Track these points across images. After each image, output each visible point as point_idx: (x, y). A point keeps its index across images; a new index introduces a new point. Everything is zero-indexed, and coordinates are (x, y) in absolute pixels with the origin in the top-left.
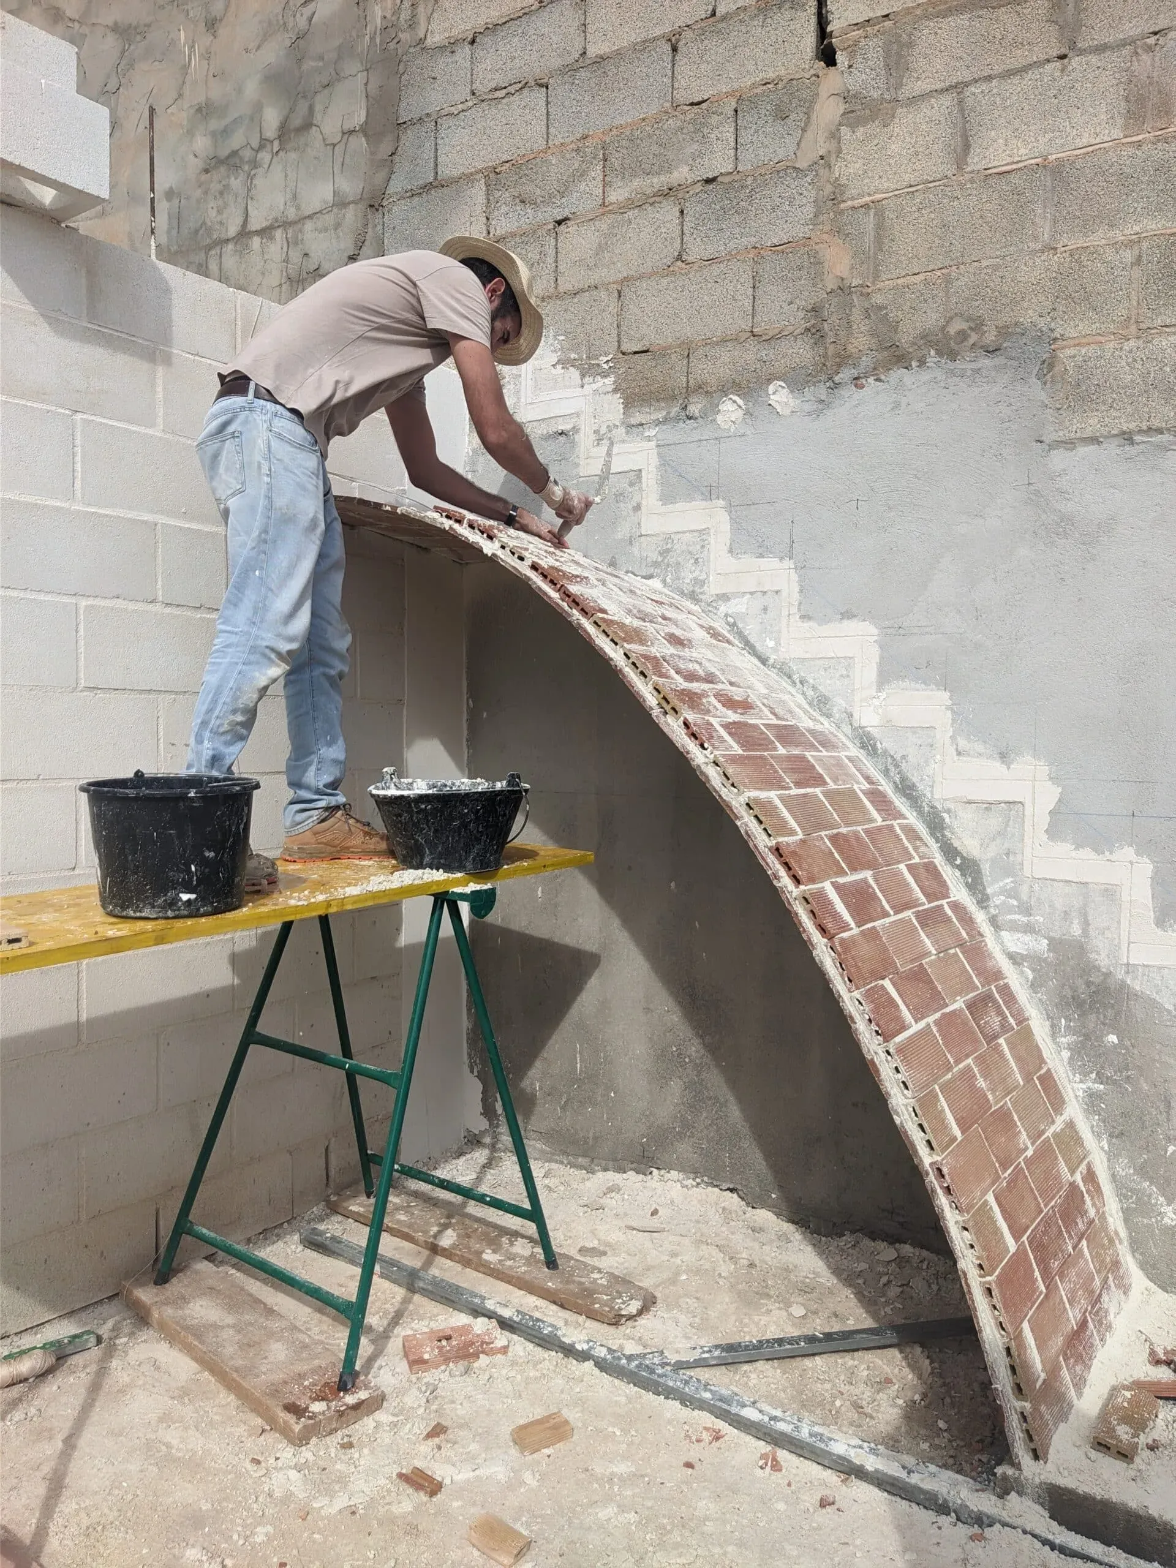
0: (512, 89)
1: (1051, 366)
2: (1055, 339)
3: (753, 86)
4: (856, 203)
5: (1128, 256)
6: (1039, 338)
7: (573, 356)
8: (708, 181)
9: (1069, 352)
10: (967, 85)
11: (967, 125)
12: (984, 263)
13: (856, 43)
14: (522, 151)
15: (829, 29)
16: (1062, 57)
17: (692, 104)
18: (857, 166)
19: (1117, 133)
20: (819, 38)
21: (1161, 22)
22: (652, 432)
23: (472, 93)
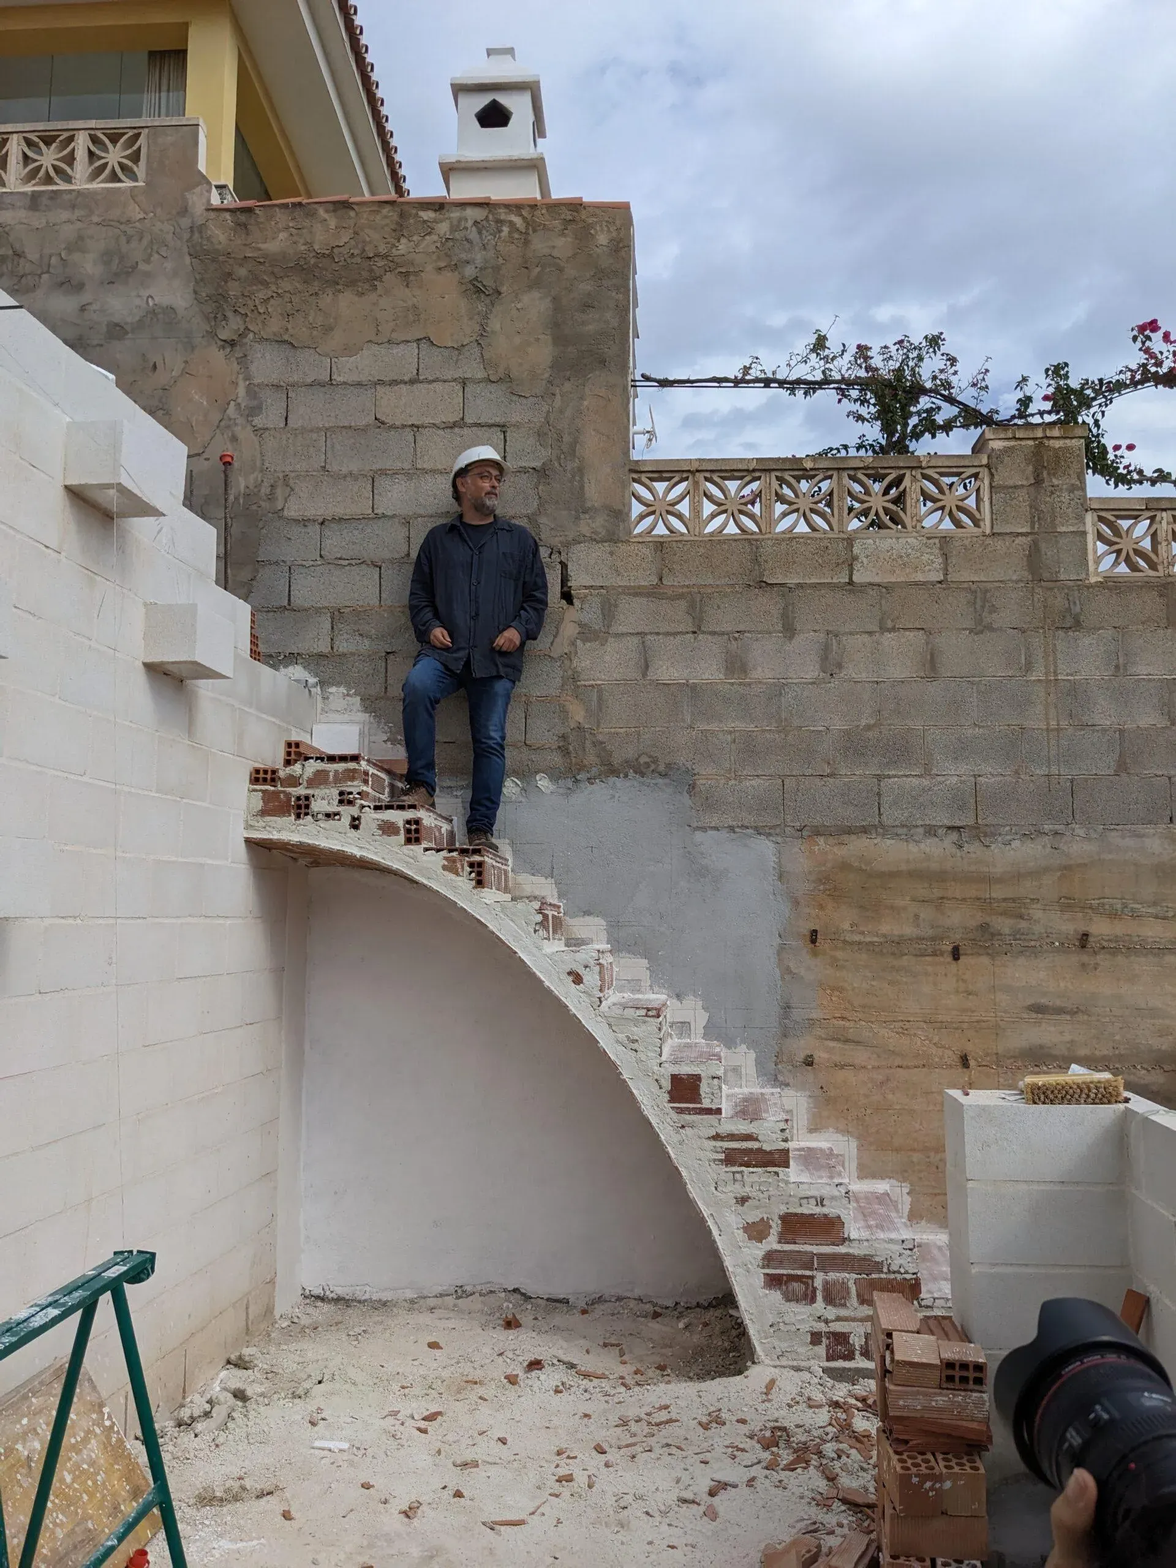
0: (353, 562)
1: (694, 788)
2: (695, 774)
4: (587, 683)
5: (729, 738)
6: (687, 771)
9: (704, 782)
10: (646, 634)
11: (647, 655)
12: (658, 729)
13: (586, 597)
14: (360, 603)
15: (569, 584)
16: (694, 632)
18: (587, 663)
19: (722, 676)
20: (562, 587)
21: (741, 627)
22: (459, 793)
23: (321, 556)
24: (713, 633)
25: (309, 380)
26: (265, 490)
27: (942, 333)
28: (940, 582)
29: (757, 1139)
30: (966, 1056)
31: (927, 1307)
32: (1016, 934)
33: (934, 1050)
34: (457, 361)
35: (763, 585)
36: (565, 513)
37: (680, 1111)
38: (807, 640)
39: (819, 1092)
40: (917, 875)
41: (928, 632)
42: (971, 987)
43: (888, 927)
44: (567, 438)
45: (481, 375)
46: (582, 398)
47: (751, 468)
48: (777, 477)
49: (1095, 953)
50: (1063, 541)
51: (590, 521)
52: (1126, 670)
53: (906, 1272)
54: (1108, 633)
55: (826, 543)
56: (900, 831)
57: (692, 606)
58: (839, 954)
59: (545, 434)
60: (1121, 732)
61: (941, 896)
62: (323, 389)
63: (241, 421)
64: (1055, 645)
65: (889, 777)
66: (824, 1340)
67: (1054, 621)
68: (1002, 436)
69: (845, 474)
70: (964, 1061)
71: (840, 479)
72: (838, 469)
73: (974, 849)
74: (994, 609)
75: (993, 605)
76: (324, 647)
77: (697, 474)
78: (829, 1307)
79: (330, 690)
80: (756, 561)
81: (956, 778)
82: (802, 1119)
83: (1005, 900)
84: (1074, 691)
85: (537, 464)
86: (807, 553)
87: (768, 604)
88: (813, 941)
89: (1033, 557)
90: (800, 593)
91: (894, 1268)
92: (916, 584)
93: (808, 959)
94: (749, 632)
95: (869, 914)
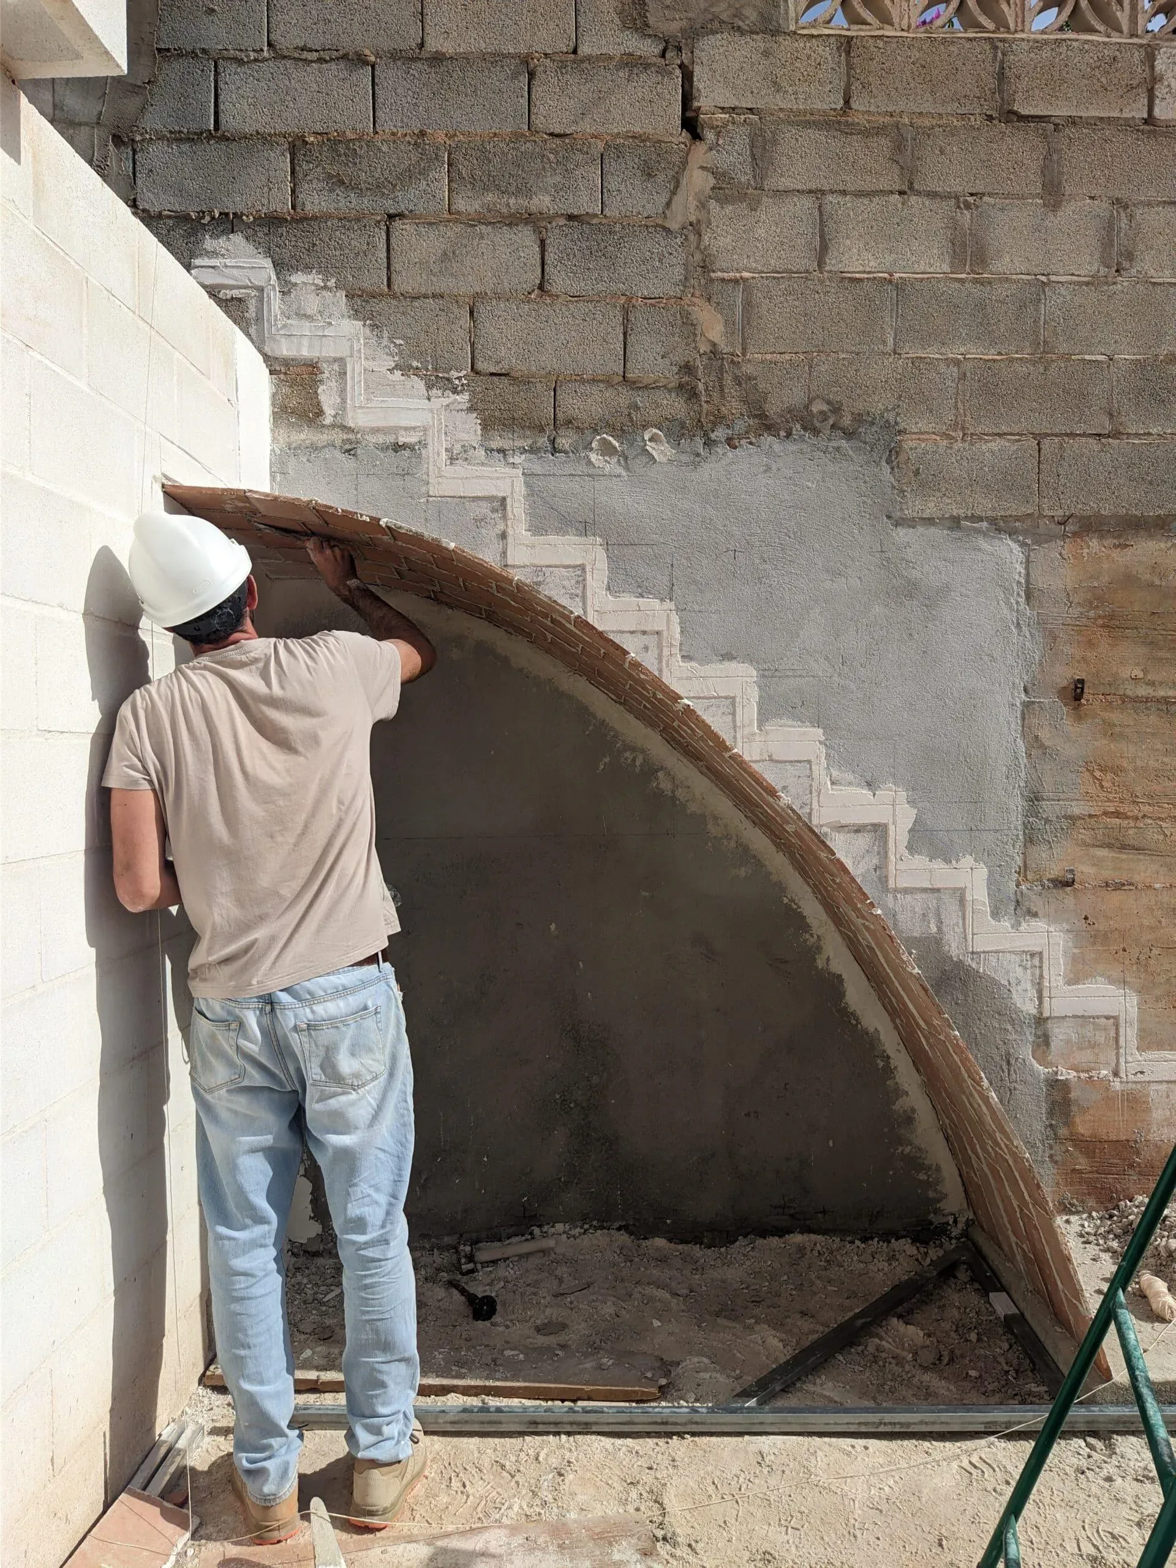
0: (326, 55)
1: (897, 454)
2: (900, 432)
3: (620, 135)
4: (726, 276)
5: (956, 372)
6: (888, 427)
7: (415, 364)
8: (571, 217)
9: (914, 444)
10: (825, 193)
11: (826, 229)
12: (842, 356)
13: (722, 125)
14: (340, 127)
15: (696, 104)
16: (903, 193)
17: (552, 134)
18: (728, 240)
19: (946, 268)
20: (684, 109)
21: (980, 188)
22: (517, 459)
23: (270, 44)
24: (933, 195)
35: (1011, 116)
38: (1081, 213)
39: (1081, 924)
55: (1113, 50)
57: (899, 147)
58: (1115, 717)
76: (281, 202)
79: (294, 279)
80: (1002, 74)
82: (1057, 964)
86: (1083, 67)
87: (1021, 150)
88: (1078, 697)
90: (1068, 131)
93: (1068, 724)
94: (990, 195)
95: (1161, 654)
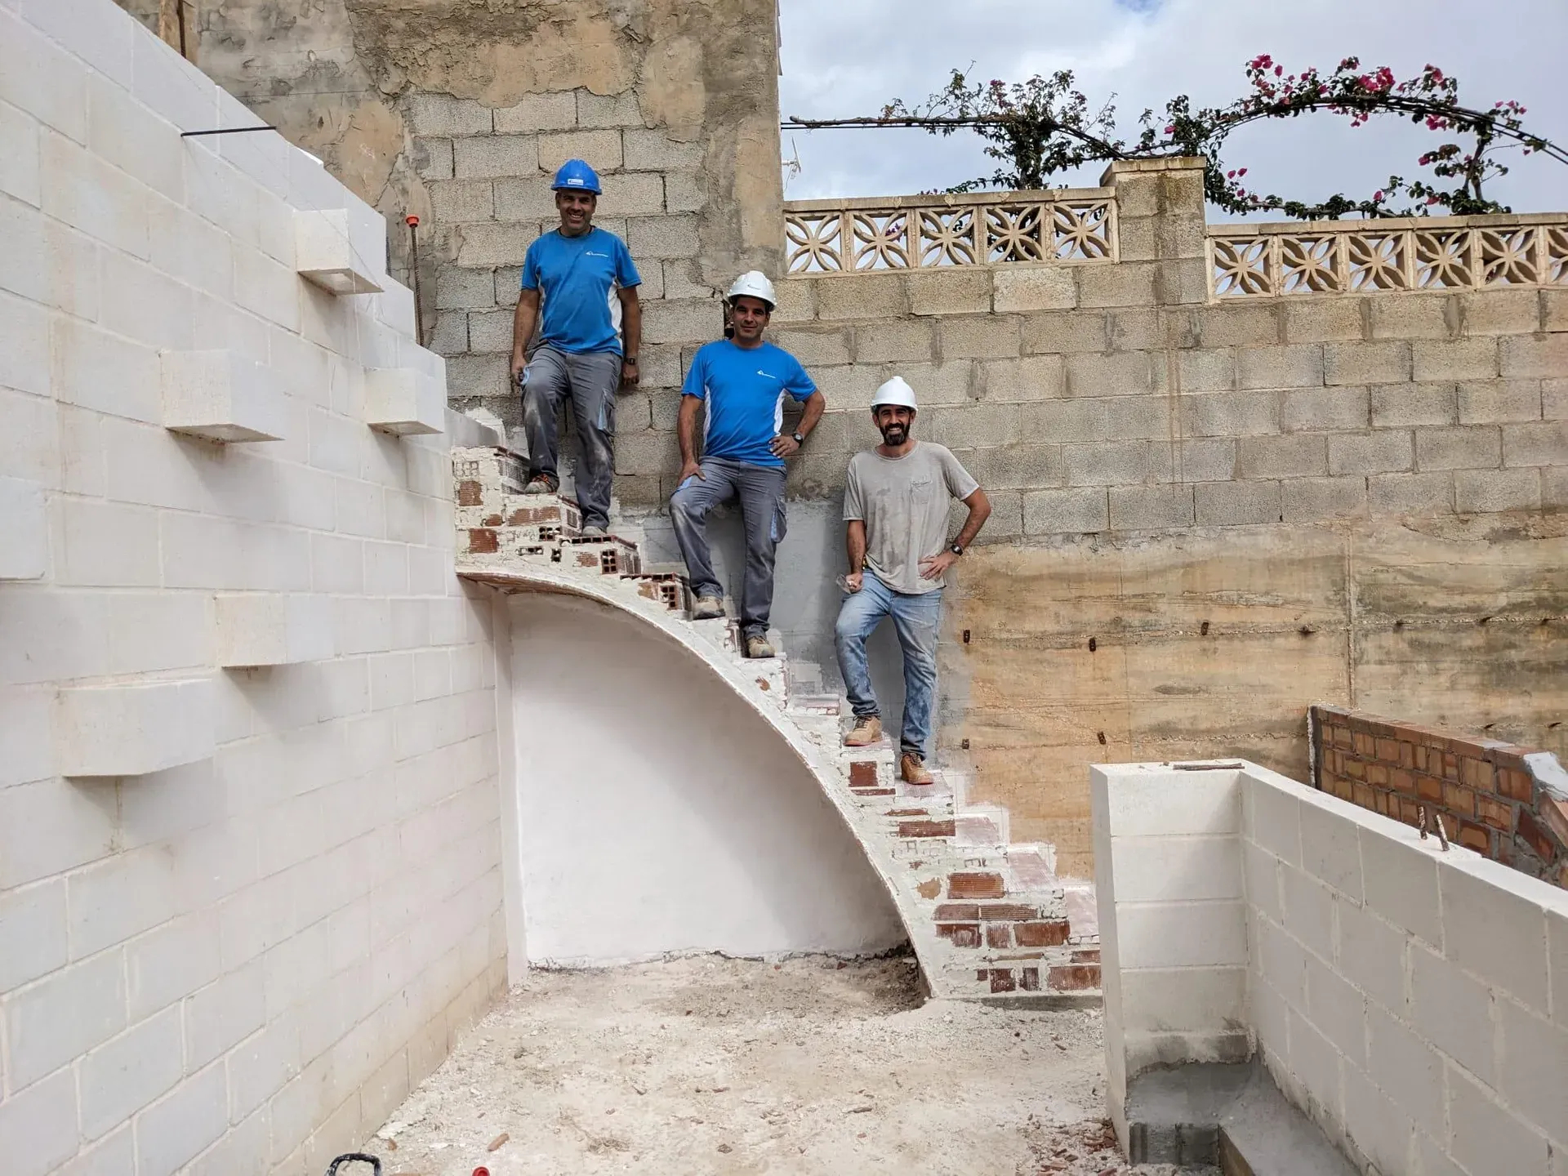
3: (690, 342)
8: (666, 388)
16: (851, 364)
17: (654, 344)
20: (725, 325)
21: (894, 359)
22: (640, 522)
23: (496, 303)
24: (868, 364)
25: (473, 131)
26: (439, 241)
27: (1070, 71)
28: (1073, 309)
29: (926, 813)
30: (1102, 734)
31: (1075, 944)
32: (1146, 626)
33: (1074, 730)
34: (615, 108)
35: (913, 317)
36: (724, 254)
37: (860, 793)
38: (955, 368)
39: (973, 771)
40: (1057, 578)
41: (1064, 356)
42: (1105, 675)
43: (1032, 625)
44: (722, 182)
45: (637, 121)
46: (735, 143)
47: (897, 206)
48: (921, 214)
49: (1215, 639)
50: (1184, 267)
51: (748, 261)
52: (1241, 383)
53: (1057, 917)
54: (1225, 352)
55: (968, 276)
56: (1042, 539)
57: (847, 339)
58: (990, 651)
59: (703, 178)
60: (1237, 441)
61: (1078, 595)
62: (486, 140)
63: (410, 173)
64: (1178, 364)
65: (1031, 490)
66: (989, 976)
67: (1177, 343)
68: (1128, 169)
69: (984, 209)
70: (1102, 739)
71: (979, 213)
72: (978, 205)
73: (1107, 552)
74: (1122, 333)
75: (1122, 330)
76: (506, 390)
77: (847, 213)
78: (993, 949)
79: (514, 430)
80: (904, 293)
81: (1090, 489)
82: (961, 795)
83: (1135, 596)
84: (1195, 405)
85: (696, 208)
86: (952, 286)
87: (918, 335)
88: (966, 640)
89: (1158, 281)
90: (946, 323)
91: (1046, 914)
92: (1052, 311)
93: (963, 657)
94: (901, 361)
95: (1015, 614)
